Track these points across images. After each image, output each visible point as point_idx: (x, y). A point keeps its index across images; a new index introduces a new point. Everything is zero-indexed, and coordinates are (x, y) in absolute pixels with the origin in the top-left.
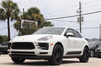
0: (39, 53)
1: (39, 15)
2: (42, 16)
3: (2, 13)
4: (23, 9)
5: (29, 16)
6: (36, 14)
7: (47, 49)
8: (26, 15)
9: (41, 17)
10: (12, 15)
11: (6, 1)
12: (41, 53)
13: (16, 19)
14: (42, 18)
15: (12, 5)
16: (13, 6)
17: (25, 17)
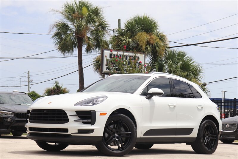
0: (77, 132)
1: (154, 36)
2: (162, 38)
3: (66, 33)
4: (119, 20)
5: (129, 38)
6: (147, 32)
7: (93, 123)
8: (121, 37)
9: (158, 40)
10: (89, 38)
11: (74, 4)
12: (80, 131)
13: (98, 48)
14: (162, 44)
15: (89, 14)
16: (89, 16)
17: (118, 42)
